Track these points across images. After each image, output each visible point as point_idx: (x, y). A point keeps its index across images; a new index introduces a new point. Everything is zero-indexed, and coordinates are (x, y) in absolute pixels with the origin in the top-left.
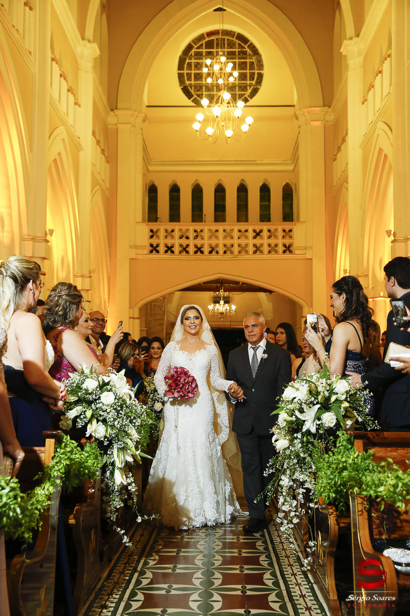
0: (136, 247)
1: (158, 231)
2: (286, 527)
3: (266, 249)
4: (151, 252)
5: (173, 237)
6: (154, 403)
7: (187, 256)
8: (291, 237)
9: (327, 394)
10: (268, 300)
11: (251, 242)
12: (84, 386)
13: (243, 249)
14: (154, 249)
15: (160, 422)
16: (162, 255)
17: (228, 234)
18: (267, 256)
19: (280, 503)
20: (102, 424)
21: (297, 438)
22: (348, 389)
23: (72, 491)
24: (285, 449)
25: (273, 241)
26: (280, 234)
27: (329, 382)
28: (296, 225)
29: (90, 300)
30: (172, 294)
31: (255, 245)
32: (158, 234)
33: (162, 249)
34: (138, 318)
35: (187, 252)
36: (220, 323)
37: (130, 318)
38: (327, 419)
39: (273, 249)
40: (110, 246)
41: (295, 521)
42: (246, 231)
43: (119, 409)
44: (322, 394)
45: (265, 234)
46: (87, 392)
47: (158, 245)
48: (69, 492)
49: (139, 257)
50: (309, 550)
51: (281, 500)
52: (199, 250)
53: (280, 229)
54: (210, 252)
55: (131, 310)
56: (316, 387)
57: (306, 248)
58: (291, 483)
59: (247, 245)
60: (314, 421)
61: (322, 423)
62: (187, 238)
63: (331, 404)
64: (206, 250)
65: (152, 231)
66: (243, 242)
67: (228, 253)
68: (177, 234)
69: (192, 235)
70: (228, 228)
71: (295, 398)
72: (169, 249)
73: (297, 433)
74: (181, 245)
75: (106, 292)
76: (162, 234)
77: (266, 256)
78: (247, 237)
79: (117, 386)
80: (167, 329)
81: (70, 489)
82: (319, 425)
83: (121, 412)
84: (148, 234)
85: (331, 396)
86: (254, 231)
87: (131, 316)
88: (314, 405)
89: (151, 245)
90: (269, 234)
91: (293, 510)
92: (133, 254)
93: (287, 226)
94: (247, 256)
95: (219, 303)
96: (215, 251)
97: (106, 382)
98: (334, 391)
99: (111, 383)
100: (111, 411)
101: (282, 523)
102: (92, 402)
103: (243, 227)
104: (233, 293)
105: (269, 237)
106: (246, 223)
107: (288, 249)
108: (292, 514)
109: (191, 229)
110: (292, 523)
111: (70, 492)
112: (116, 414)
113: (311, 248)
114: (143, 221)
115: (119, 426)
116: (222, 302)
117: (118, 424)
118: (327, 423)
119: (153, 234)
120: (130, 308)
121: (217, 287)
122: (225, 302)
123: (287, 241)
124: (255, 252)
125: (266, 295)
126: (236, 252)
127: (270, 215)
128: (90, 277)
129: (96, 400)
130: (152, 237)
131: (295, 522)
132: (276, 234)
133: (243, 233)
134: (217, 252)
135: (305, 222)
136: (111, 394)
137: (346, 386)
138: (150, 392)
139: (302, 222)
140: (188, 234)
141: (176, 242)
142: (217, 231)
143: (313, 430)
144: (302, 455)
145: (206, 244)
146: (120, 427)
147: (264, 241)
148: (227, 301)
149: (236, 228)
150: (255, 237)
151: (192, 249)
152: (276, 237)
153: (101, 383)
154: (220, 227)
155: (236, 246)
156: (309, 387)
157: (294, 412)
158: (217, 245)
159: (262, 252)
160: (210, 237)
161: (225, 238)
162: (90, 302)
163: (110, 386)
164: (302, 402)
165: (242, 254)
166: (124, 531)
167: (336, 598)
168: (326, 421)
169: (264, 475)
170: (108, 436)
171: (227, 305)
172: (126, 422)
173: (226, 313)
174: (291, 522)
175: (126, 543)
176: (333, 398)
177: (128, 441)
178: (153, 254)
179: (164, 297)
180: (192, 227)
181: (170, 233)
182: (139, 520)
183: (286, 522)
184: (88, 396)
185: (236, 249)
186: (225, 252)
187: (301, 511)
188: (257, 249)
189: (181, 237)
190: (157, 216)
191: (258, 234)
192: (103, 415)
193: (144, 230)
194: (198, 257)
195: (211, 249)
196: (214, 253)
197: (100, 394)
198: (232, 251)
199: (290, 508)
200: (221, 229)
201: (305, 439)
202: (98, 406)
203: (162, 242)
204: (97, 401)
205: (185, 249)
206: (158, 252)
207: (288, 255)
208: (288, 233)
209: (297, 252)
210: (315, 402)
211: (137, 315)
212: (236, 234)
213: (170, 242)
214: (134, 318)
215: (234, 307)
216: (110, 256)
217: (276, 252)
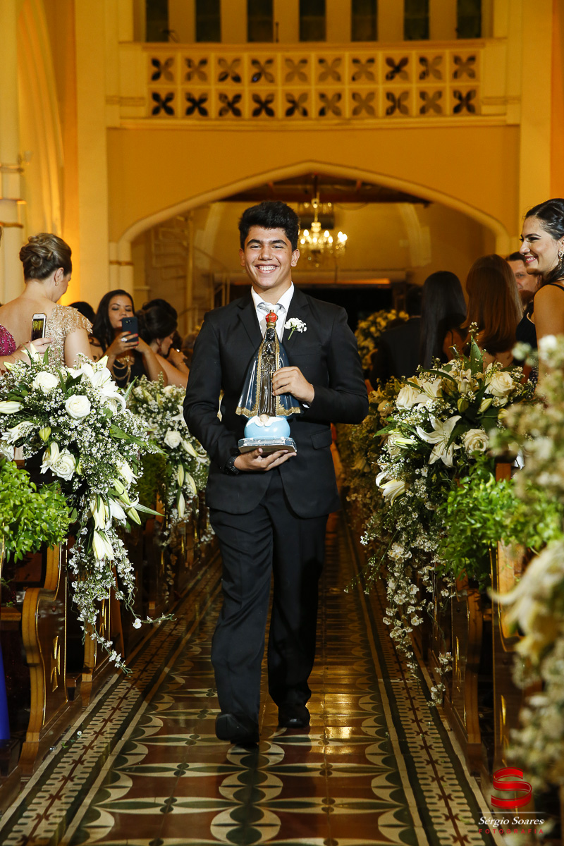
0: (121, 101)
1: (170, 62)
2: (400, 631)
3: (414, 103)
4: (156, 111)
5: (204, 77)
6: (165, 432)
7: (235, 123)
8: (472, 75)
9: (472, 396)
10: (420, 221)
11: (381, 87)
12: (35, 385)
13: (363, 105)
14: (162, 105)
15: (177, 469)
16: (180, 121)
17: (330, 71)
18: (417, 120)
19: (389, 591)
20: (67, 452)
21: (420, 476)
22: (512, 387)
23: (21, 558)
24: (398, 498)
25: (431, 85)
26: (448, 67)
27: (479, 375)
28: (483, 45)
29: (20, 222)
30: (203, 208)
31: (390, 96)
32: (171, 69)
33: (179, 104)
34: (128, 264)
35: (237, 113)
36: (315, 274)
37: (111, 263)
38: (472, 440)
39: (430, 104)
40: (61, 99)
41: (416, 621)
42: (371, 61)
43: (99, 425)
44: (464, 396)
45: (414, 68)
46: (40, 396)
47: (170, 97)
48: (15, 560)
49: (129, 124)
50: (438, 670)
51: (391, 585)
52: (263, 107)
53: (448, 55)
54: (290, 112)
55: (113, 245)
56: (456, 385)
57: (505, 101)
58: (409, 555)
59: (372, 95)
60: (448, 445)
61: (463, 449)
62: (237, 79)
63: (481, 414)
64: (280, 106)
65: (155, 62)
66: (363, 87)
67: (330, 114)
68: (213, 70)
69: (246, 71)
70: (329, 55)
71: (417, 405)
72: (196, 105)
73: (420, 467)
74: (223, 97)
75: (56, 203)
76: (179, 69)
77: (415, 120)
78: (371, 77)
79: (94, 385)
80: (194, 287)
81: (18, 555)
82: (458, 451)
83: (102, 430)
84: (146, 70)
85: (481, 401)
86: (389, 62)
87: (113, 258)
88: (450, 416)
89: (156, 96)
90: (422, 68)
91: (413, 602)
92: (113, 116)
93: (465, 49)
94: (371, 122)
95: (309, 227)
96: (301, 109)
97: (74, 377)
98: (487, 392)
99: (83, 380)
100: (83, 429)
101: (392, 626)
102: (49, 413)
103: (363, 51)
104: (343, 205)
105: (423, 76)
106: (370, 44)
107: (465, 103)
108: (411, 610)
109: (246, 58)
110: (411, 625)
111: (18, 559)
112: (94, 434)
113: (518, 99)
114: (136, 39)
115: (99, 455)
116: (316, 226)
117: (98, 452)
118: (471, 447)
119: (159, 69)
120: (110, 241)
121: (306, 191)
122: (324, 227)
123: (464, 85)
124: (390, 112)
125: (416, 209)
126: (347, 112)
127: (426, 21)
128: (20, 170)
129: (56, 410)
130: (156, 77)
131: (416, 624)
132: (438, 68)
133: (363, 69)
134: (305, 113)
135: (505, 38)
136: (84, 398)
137: (508, 383)
138: (156, 410)
139: (500, 39)
140: (238, 71)
141: (212, 89)
142: (304, 61)
143: (448, 461)
144: (428, 505)
145: (280, 91)
146: (102, 458)
147: (412, 85)
148: (328, 224)
149: (347, 56)
150: (390, 77)
151: (247, 106)
152: (439, 76)
153: (65, 380)
154: (312, 53)
155: (347, 97)
156: (442, 384)
157: (416, 429)
158: (304, 96)
159: (405, 111)
160: (289, 78)
161: (322, 78)
162: (21, 226)
163: (82, 384)
164: (427, 412)
165: (360, 116)
166: (111, 643)
167: (478, 741)
168: (470, 443)
169: (362, 542)
170: (80, 473)
171: (327, 233)
172: (113, 450)
173: (326, 250)
174: (408, 622)
175: (114, 662)
176: (485, 403)
177: (117, 483)
178: (160, 118)
179: (186, 215)
180: (246, 55)
181: (196, 69)
182: (138, 624)
183: (399, 623)
184: (42, 402)
185: (347, 105)
186: (322, 112)
187: (427, 604)
188: (396, 104)
189: (223, 78)
190: (167, 25)
191: (396, 69)
192: (70, 437)
193: (138, 60)
194: (261, 123)
195: (290, 105)
196: (297, 114)
197: (64, 399)
198: (337, 108)
199: (407, 599)
200: (313, 57)
201: (434, 478)
202: (61, 419)
203: (179, 88)
204: (59, 412)
205: (231, 106)
206: (170, 111)
207: (464, 118)
208: (466, 66)
209: (485, 109)
210: (452, 412)
211: (125, 256)
212: (347, 70)
213: (197, 88)
214: (119, 263)
215: (342, 238)
216: (62, 122)
217: (439, 110)
